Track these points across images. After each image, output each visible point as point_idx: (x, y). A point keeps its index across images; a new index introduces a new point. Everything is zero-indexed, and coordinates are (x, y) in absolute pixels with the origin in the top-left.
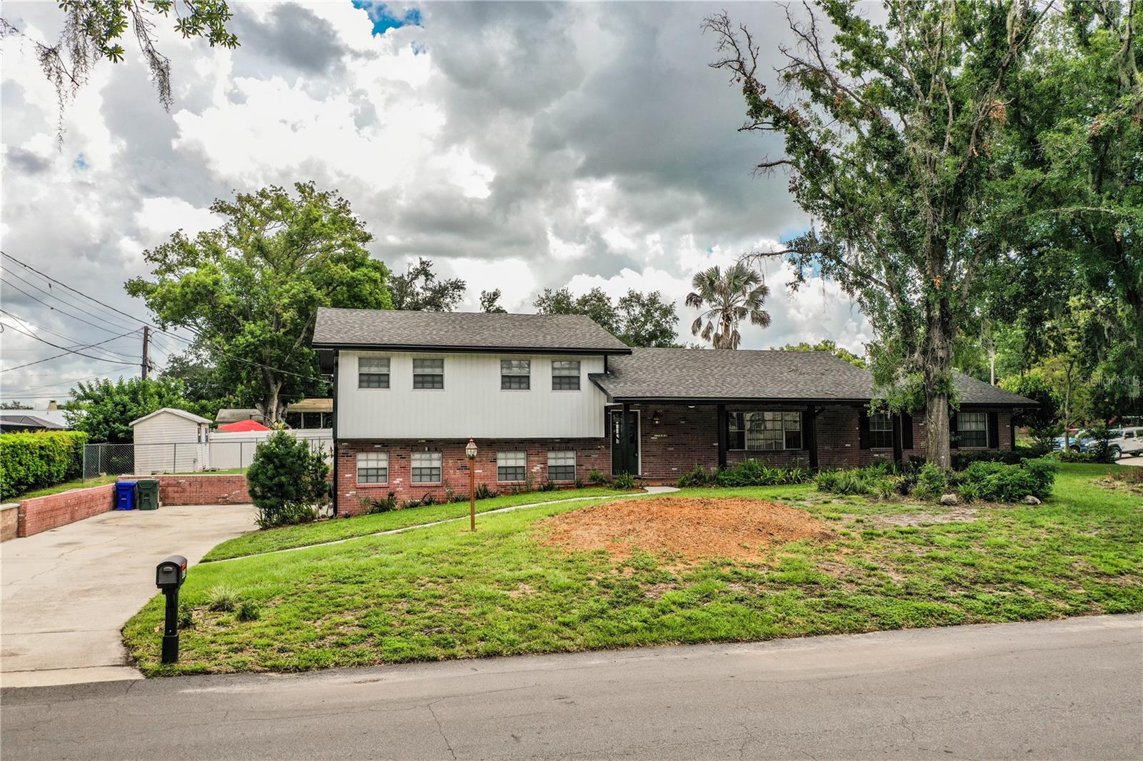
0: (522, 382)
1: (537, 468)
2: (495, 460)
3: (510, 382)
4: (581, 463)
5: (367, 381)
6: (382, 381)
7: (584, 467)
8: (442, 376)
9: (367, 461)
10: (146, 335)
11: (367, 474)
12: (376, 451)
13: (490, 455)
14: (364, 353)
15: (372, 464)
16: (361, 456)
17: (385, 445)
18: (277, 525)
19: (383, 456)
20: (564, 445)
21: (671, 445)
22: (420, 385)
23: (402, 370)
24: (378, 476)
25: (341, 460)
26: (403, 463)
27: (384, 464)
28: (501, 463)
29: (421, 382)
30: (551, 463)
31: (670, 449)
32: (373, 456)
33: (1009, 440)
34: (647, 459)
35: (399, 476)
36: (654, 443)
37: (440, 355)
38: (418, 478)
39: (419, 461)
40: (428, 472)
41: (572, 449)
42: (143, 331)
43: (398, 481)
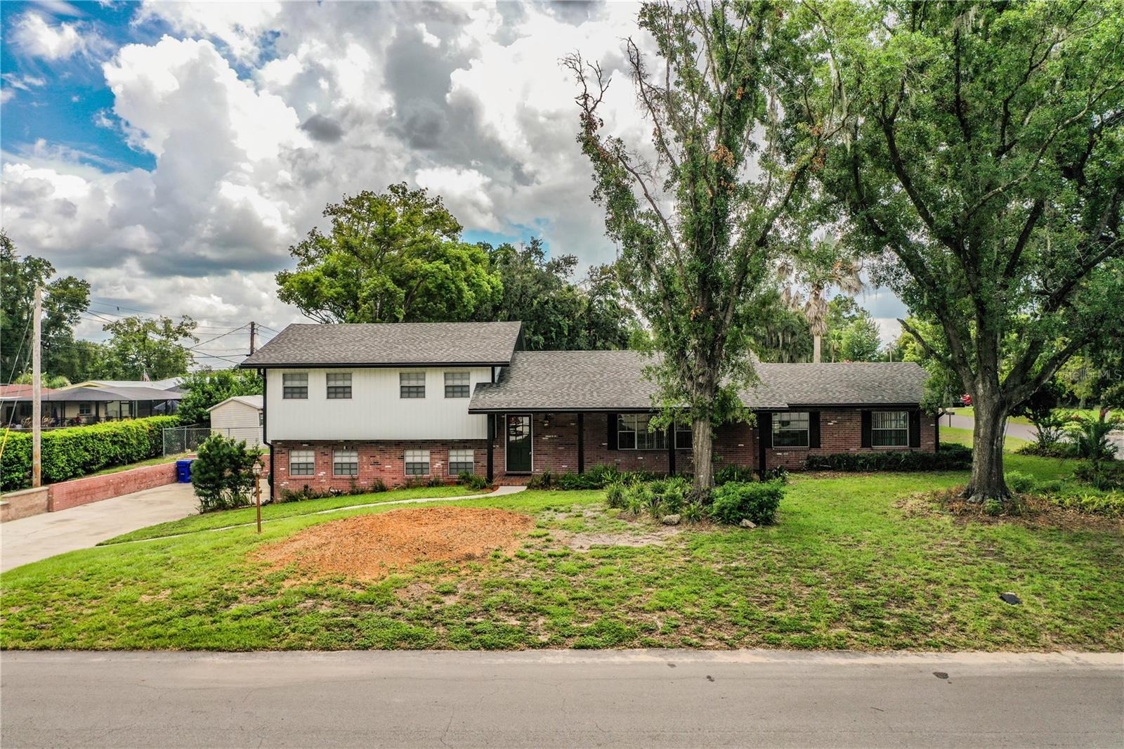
0: (419, 392)
1: (438, 465)
2: (402, 458)
3: (407, 392)
4: (478, 460)
5: (289, 393)
6: (302, 393)
7: (480, 464)
8: (351, 387)
9: (298, 457)
10: (253, 329)
11: (298, 467)
12: (304, 449)
13: (398, 453)
14: (287, 371)
15: (302, 460)
16: (294, 453)
17: (311, 445)
18: (213, 510)
19: (311, 453)
20: (463, 444)
21: (561, 445)
22: (334, 395)
23: (317, 383)
24: (307, 469)
25: (276, 457)
26: (326, 459)
27: (311, 460)
28: (409, 460)
29: (333, 392)
30: (453, 459)
31: (560, 448)
32: (303, 453)
33: (934, 439)
34: (539, 457)
35: (323, 470)
36: (545, 443)
37: (348, 370)
38: (339, 471)
39: (341, 458)
40: (348, 466)
41: (470, 448)
42: (250, 326)
43: (322, 474)
